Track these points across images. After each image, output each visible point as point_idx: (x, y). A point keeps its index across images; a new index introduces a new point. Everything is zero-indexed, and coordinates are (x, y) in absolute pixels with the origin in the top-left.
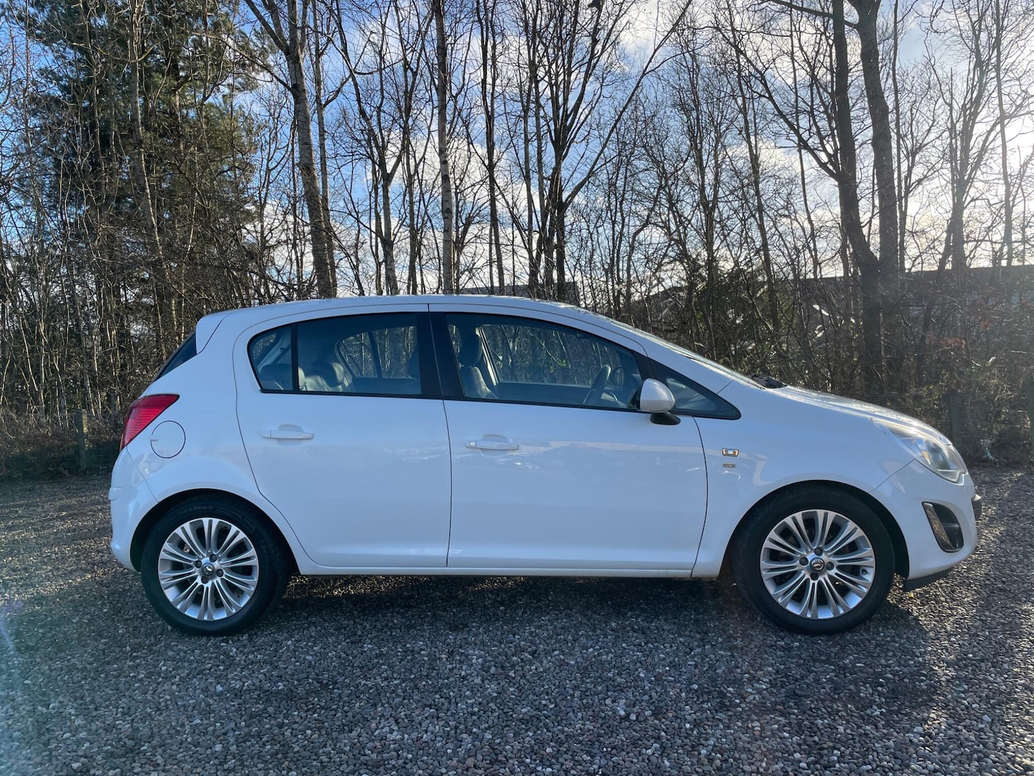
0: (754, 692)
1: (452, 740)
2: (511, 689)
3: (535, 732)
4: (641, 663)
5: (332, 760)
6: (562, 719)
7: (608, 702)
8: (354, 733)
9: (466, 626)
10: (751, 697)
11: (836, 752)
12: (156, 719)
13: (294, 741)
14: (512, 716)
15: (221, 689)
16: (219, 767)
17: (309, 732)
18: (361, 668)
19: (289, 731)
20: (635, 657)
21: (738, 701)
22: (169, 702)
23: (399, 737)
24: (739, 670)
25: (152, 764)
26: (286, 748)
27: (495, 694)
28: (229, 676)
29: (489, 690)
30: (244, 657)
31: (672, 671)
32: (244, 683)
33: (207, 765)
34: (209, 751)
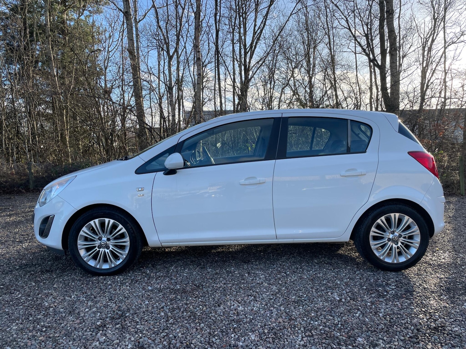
0: (391, 290)
1: (267, 310)
2: (283, 288)
3: (303, 307)
4: (335, 277)
5: (217, 319)
6: (312, 301)
7: (329, 294)
8: (222, 307)
9: (249, 261)
10: (391, 292)
11: (436, 314)
12: (126, 302)
13: (196, 310)
14: (289, 300)
15: (151, 288)
16: (167, 322)
17: (201, 307)
18: (211, 279)
19: (192, 306)
20: (332, 275)
21: (385, 293)
22: (129, 294)
23: (243, 309)
24: (380, 281)
25: (134, 322)
26: (194, 314)
27: (277, 291)
28: (152, 283)
29: (274, 289)
30: (154, 274)
31: (351, 281)
32: (161, 285)
33: (161, 322)
34: (159, 316)
